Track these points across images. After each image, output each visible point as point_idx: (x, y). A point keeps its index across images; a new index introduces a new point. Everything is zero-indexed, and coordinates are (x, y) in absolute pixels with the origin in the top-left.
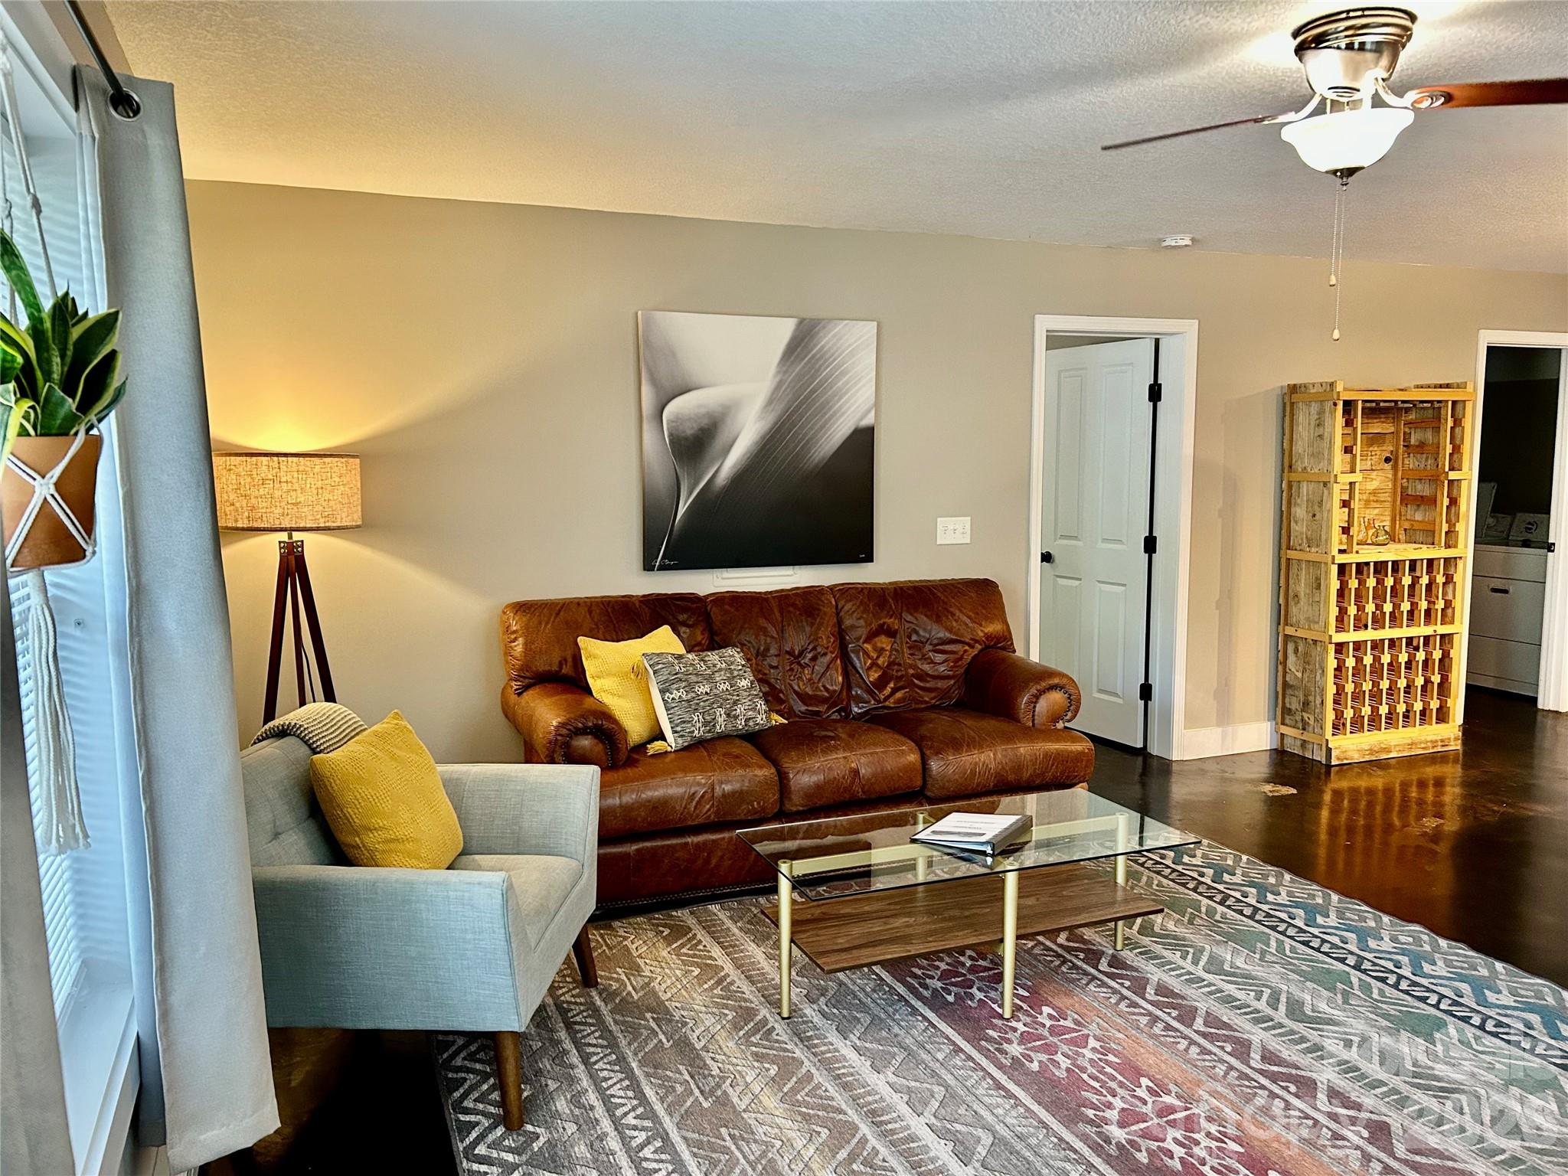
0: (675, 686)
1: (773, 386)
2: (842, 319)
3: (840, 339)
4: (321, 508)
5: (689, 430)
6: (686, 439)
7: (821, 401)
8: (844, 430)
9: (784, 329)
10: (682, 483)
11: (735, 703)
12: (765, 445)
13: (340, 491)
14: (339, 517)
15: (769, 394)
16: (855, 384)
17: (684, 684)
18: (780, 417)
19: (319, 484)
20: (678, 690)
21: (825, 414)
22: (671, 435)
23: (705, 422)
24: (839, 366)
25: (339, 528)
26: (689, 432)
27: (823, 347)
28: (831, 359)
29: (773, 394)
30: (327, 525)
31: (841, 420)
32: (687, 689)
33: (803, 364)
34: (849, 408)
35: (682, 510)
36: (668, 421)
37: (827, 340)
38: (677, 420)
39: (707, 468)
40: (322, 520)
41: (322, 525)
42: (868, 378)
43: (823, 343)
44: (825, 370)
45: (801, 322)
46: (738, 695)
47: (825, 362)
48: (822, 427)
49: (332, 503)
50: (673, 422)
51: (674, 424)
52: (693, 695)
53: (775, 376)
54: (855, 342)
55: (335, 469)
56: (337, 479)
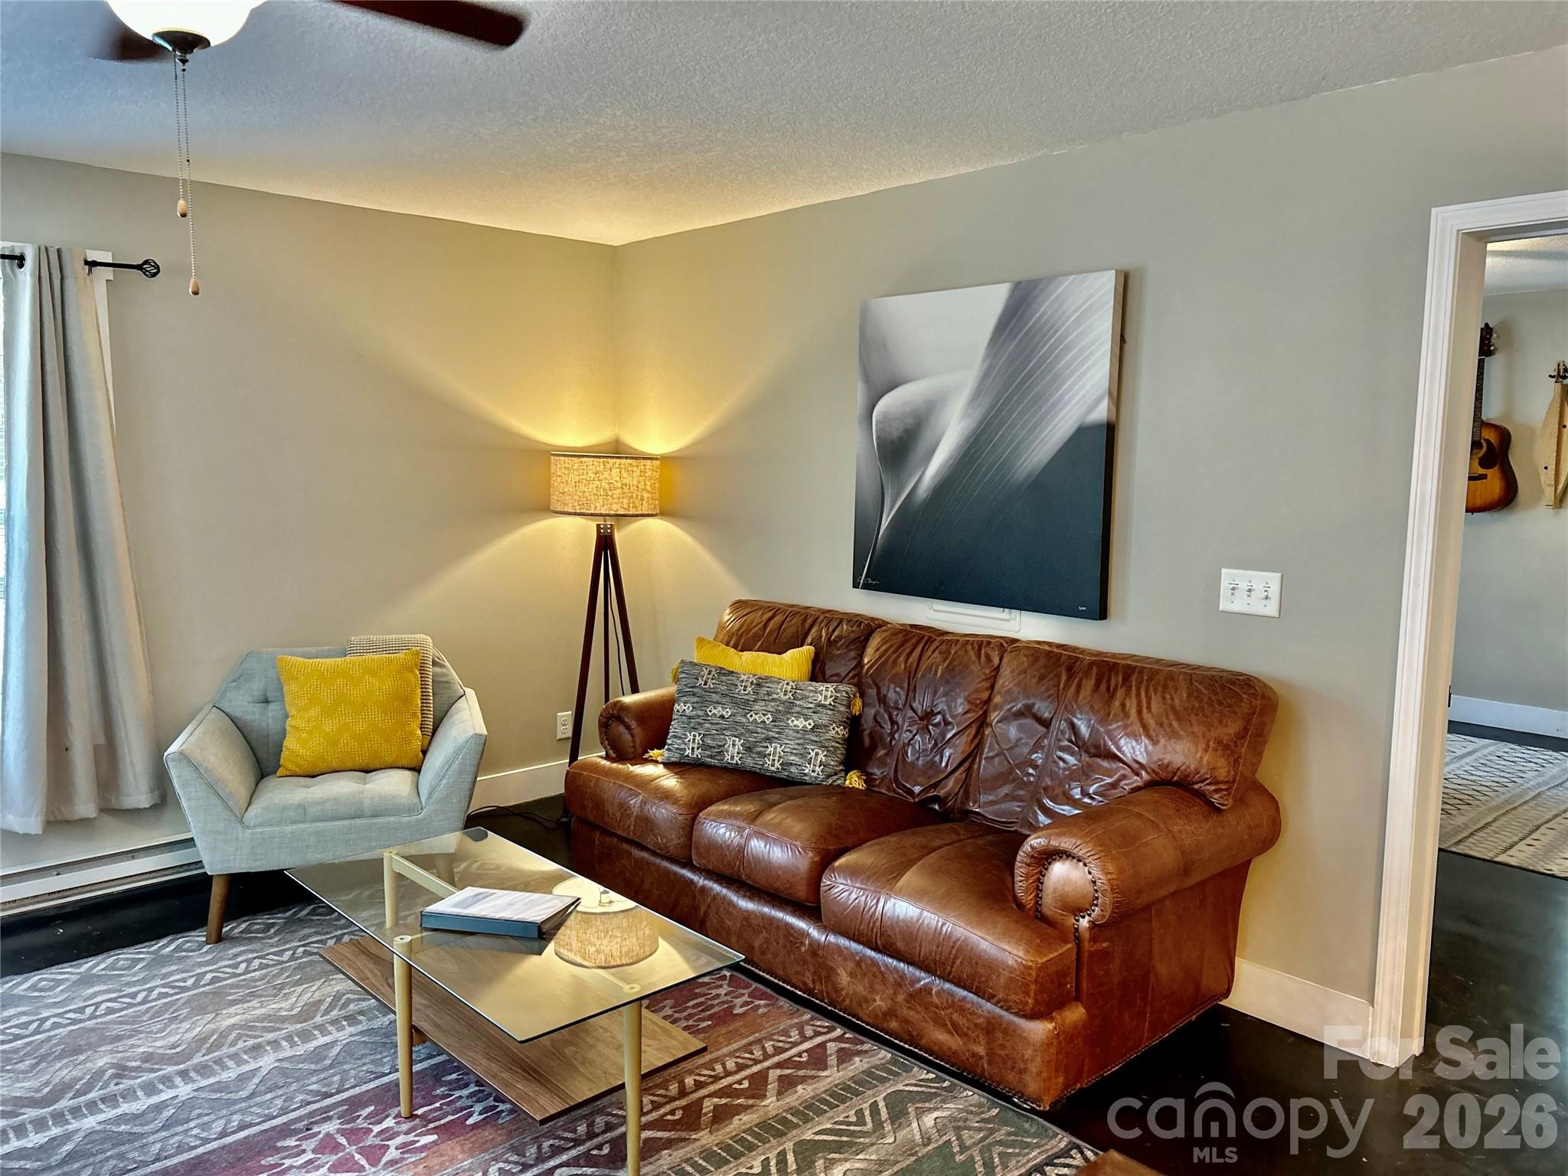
0: (685, 699)
1: (981, 375)
2: (1066, 275)
3: (1063, 303)
4: (578, 498)
5: (895, 431)
6: (892, 442)
7: (1036, 390)
8: (1062, 431)
9: (995, 298)
10: (886, 495)
11: (769, 739)
12: (969, 449)
13: (595, 486)
14: (593, 506)
15: (976, 385)
16: (1082, 363)
17: (696, 699)
18: (988, 412)
19: (577, 479)
20: (685, 703)
21: (1041, 407)
22: (878, 438)
23: (910, 421)
24: (1060, 340)
25: (592, 515)
26: (895, 434)
27: (1042, 316)
28: (1052, 331)
29: (980, 385)
30: (582, 511)
31: (1062, 415)
32: (695, 705)
33: (1017, 340)
34: (1072, 398)
35: (884, 524)
36: (877, 422)
37: (1045, 307)
38: (885, 419)
39: (911, 475)
40: (578, 507)
41: (578, 511)
42: (1100, 353)
43: (1041, 311)
44: (1043, 346)
45: (1017, 286)
46: (779, 733)
47: (1043, 337)
48: (1036, 426)
49: (587, 494)
50: (881, 422)
51: (882, 426)
52: (700, 713)
53: (984, 360)
54: (1083, 304)
55: (591, 467)
56: (593, 476)
